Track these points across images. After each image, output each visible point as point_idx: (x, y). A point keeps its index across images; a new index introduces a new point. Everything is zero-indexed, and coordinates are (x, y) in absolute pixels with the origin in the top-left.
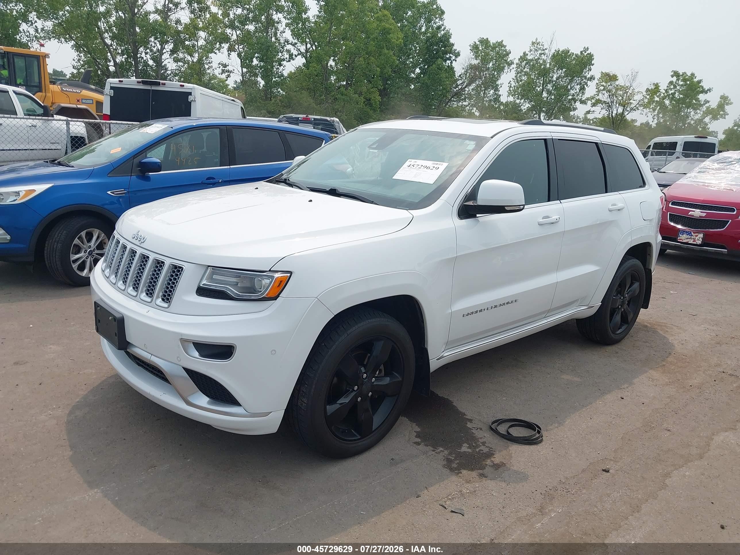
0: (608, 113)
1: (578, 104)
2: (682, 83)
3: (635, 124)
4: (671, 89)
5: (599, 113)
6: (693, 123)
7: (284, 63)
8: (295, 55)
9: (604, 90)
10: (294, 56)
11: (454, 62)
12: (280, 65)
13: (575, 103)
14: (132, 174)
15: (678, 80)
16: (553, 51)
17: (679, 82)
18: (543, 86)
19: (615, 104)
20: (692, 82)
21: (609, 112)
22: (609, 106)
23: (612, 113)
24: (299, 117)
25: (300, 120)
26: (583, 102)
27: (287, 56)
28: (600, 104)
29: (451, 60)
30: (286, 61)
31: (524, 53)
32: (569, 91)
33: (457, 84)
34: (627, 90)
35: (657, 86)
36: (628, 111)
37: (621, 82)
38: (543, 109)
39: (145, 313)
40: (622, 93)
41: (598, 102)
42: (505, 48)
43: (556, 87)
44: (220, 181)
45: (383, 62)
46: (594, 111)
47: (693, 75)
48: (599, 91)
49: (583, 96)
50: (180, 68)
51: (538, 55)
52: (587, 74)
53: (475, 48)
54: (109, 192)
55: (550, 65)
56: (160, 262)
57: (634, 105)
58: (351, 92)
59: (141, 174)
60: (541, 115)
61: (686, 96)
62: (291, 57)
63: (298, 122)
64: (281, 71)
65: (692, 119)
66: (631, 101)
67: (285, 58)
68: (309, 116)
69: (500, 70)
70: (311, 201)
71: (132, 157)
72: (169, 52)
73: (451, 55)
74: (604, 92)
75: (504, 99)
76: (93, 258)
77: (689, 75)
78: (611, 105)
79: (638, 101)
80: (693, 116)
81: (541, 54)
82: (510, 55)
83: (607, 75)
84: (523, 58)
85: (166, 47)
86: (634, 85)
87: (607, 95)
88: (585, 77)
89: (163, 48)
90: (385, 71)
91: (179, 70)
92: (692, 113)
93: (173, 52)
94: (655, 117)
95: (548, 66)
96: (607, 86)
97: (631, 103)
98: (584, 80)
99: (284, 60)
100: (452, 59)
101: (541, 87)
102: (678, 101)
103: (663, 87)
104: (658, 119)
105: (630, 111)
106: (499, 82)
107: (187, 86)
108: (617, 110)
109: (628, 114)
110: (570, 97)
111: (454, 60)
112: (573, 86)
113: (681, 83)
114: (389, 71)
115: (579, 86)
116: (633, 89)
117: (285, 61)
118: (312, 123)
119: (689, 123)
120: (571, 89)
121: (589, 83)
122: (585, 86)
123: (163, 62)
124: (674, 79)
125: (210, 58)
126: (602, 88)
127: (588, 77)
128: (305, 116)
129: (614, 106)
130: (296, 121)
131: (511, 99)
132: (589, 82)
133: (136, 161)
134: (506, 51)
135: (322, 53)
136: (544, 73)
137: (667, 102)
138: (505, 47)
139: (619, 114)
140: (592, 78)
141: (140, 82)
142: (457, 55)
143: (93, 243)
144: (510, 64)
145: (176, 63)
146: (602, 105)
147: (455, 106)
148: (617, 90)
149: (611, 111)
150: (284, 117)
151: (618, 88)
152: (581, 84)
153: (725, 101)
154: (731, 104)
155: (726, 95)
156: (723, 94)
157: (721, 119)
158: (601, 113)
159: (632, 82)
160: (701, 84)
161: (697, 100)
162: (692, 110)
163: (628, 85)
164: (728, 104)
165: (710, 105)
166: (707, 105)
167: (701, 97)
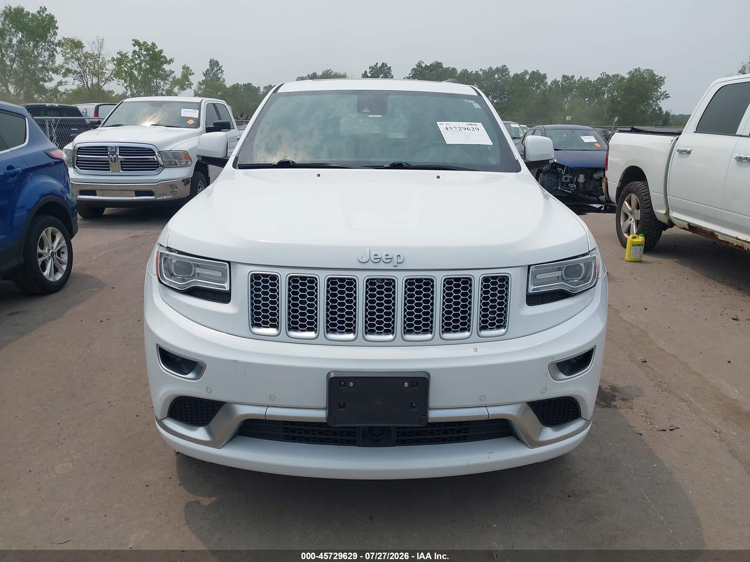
0: (82, 84)
1: (51, 74)
2: (145, 53)
3: (113, 96)
4: (136, 59)
5: (73, 84)
9: (72, 58)
13: (48, 72)
15: (141, 49)
17: (142, 52)
19: (87, 73)
20: (154, 52)
22: (82, 76)
23: (87, 83)
26: (54, 72)
28: (72, 74)
32: (37, 57)
34: (97, 58)
35: (123, 56)
36: (103, 81)
37: (88, 49)
38: (12, 80)
40: (92, 62)
41: (68, 71)
46: (66, 82)
47: (153, 44)
48: (67, 59)
49: (54, 64)
52: (53, 38)
57: (108, 75)
60: (10, 87)
61: (152, 66)
65: (163, 90)
66: (104, 71)
74: (73, 60)
77: (150, 45)
78: (84, 74)
79: (110, 70)
80: (163, 86)
83: (71, 40)
86: (103, 52)
87: (76, 63)
88: (53, 43)
92: (162, 83)
94: (128, 88)
96: (75, 54)
97: (105, 73)
98: (52, 46)
102: (146, 71)
103: (129, 56)
104: (131, 90)
105: (105, 81)
108: (92, 80)
109: (104, 85)
110: (41, 65)
112: (41, 53)
115: (47, 53)
116: (102, 57)
120: (39, 56)
121: (57, 49)
122: (55, 53)
124: (137, 48)
126: (70, 55)
127: (55, 42)
129: (87, 76)
137: (136, 73)
139: (96, 84)
140: (59, 44)
146: (74, 75)
148: (86, 58)
149: (85, 81)
151: (87, 56)
152: (48, 50)
153: (187, 72)
154: (193, 74)
155: (187, 66)
156: (184, 65)
157: (187, 89)
158: (75, 84)
159: (100, 49)
160: (163, 54)
161: (163, 70)
162: (160, 81)
163: (96, 52)
164: (190, 74)
165: (175, 76)
166: (173, 75)
167: (166, 67)
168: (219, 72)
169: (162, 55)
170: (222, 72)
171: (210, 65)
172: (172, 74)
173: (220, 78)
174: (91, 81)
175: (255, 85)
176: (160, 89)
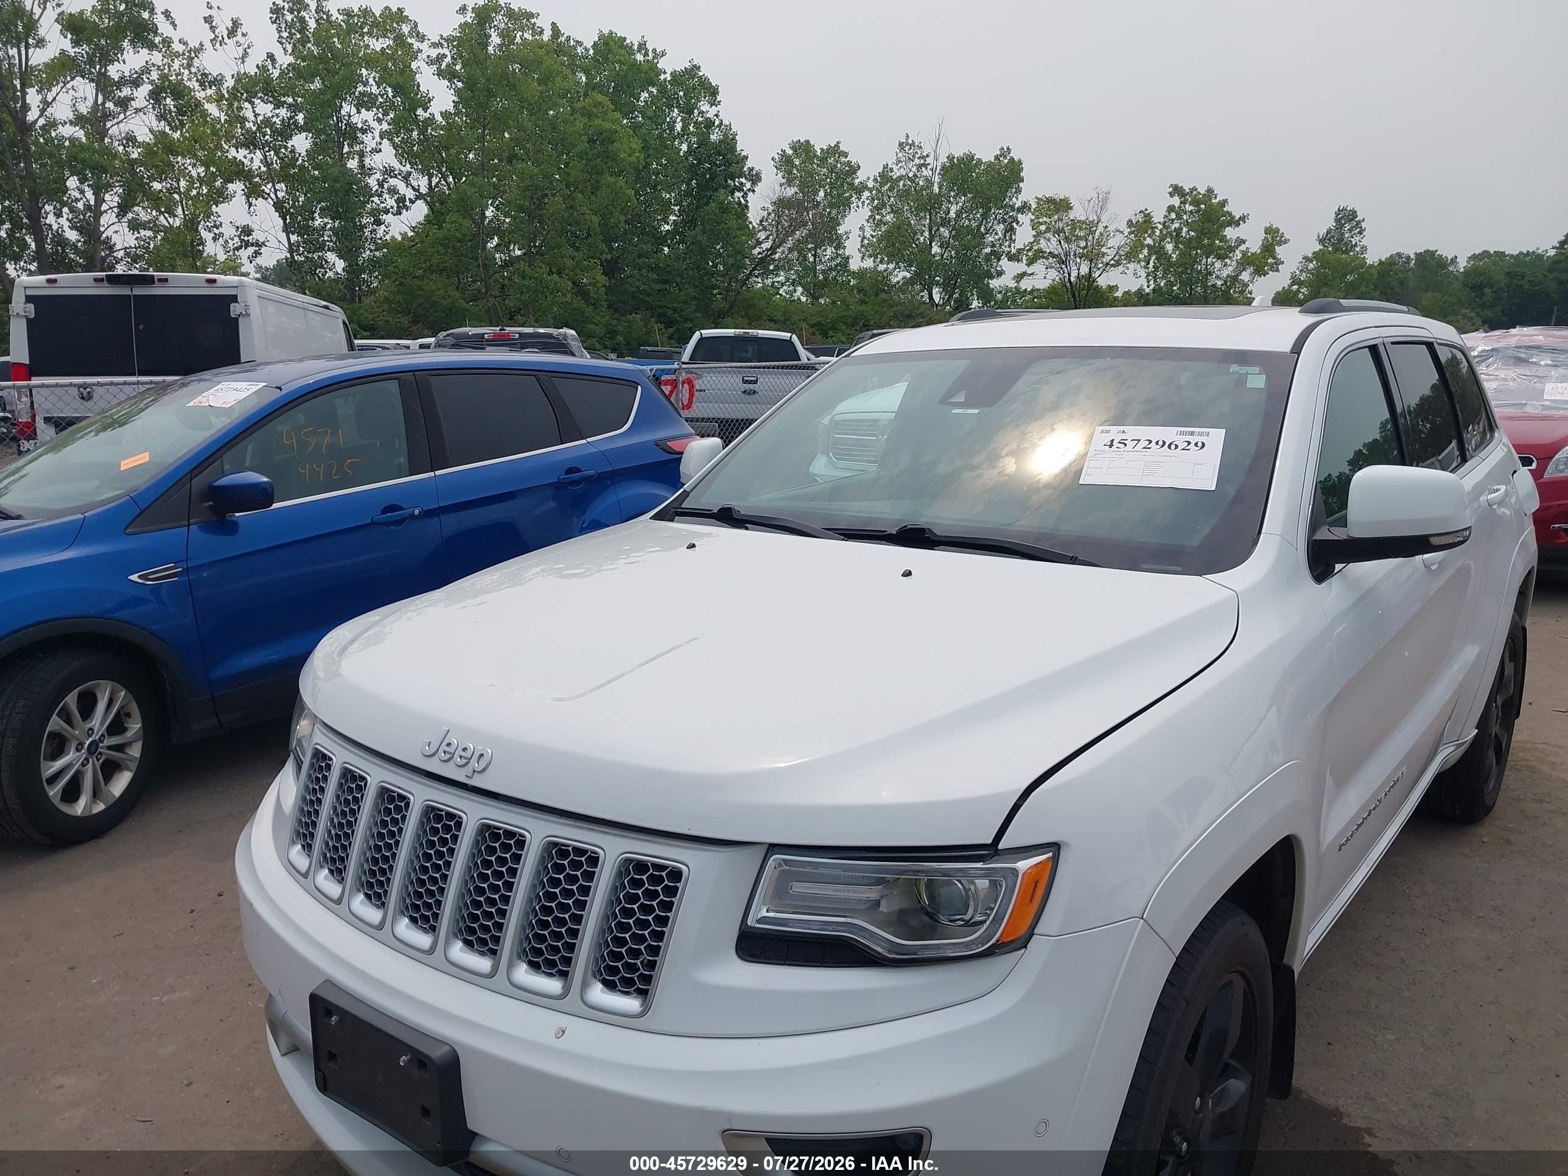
0: (1061, 277)
1: (1004, 263)
2: (1191, 208)
3: (1115, 295)
4: (1173, 220)
5: (1045, 278)
6: (1222, 285)
7: (388, 218)
8: (410, 199)
9: (1048, 230)
10: (408, 203)
11: (750, 194)
12: (378, 223)
13: (999, 260)
14: (191, 521)
15: (1183, 202)
16: (943, 159)
17: (1185, 206)
18: (930, 232)
19: (1072, 256)
20: (1210, 206)
21: (1064, 272)
22: (1062, 263)
23: (1069, 275)
24: (484, 334)
25: (487, 341)
26: (1011, 258)
27: (391, 202)
28: (1044, 260)
29: (743, 191)
30: (392, 213)
31: (886, 167)
32: (983, 236)
33: (757, 240)
34: (1093, 227)
35: (1148, 217)
36: (1099, 269)
37: (1078, 213)
38: (937, 278)
39: (550, 1040)
40: (1084, 234)
41: (1039, 255)
42: (846, 157)
43: (959, 232)
44: (417, 512)
45: (606, 201)
46: (1032, 274)
47: (1210, 191)
48: (1039, 234)
49: (1013, 245)
50: (147, 243)
51: (914, 169)
52: (1014, 199)
53: (785, 163)
54: (134, 577)
55: (940, 188)
56: (570, 849)
57: (1109, 258)
58: (543, 270)
59: (214, 518)
60: (934, 292)
61: (1202, 233)
62: (402, 204)
63: (482, 345)
64: (382, 235)
65: (1218, 277)
66: (1104, 250)
67: (388, 207)
68: (507, 328)
69: (842, 205)
70: (908, 574)
71: (187, 473)
72: (115, 210)
73: (743, 180)
74: (1049, 235)
75: (855, 265)
76: (101, 761)
77: (1202, 192)
78: (1066, 259)
79: (1116, 247)
80: (1220, 270)
81: (920, 166)
82: (859, 173)
83: (1050, 201)
84: (885, 176)
85: (107, 197)
86: (1105, 217)
87: (1054, 239)
88: (1012, 208)
89: (99, 201)
90: (612, 221)
91: (144, 248)
92: (1217, 265)
93: (123, 208)
94: (1151, 277)
95: (936, 189)
96: (1053, 223)
97: (1104, 254)
98: (1011, 214)
99: (387, 212)
100: (745, 189)
101: (926, 234)
102: (1189, 243)
103: (1158, 217)
104: (1155, 281)
105: (1103, 269)
106: (841, 230)
107: (223, 282)
108: (1079, 270)
109: (1100, 276)
110: (988, 250)
111: (749, 190)
112: (991, 227)
113: (1189, 208)
114: (619, 222)
115: (1002, 226)
116: (1103, 224)
117: (390, 214)
118: (516, 344)
119: (1214, 286)
120: (987, 233)
121: (1020, 217)
122: (1014, 224)
123: (103, 232)
124: (1176, 201)
125: (215, 215)
126: (1043, 228)
127: (1016, 206)
128: (498, 328)
129: (1071, 262)
130: (479, 343)
131: (869, 263)
132: (1020, 215)
133: (199, 483)
134: (849, 163)
135: (470, 191)
136: (929, 204)
137: (1169, 247)
138: (846, 155)
139: (1084, 276)
140: (1024, 208)
141: (102, 280)
142: (755, 178)
143: (98, 721)
144: (860, 190)
145: (136, 233)
146: (1048, 261)
147: (760, 285)
148: (1073, 228)
149: (1066, 271)
150: (448, 335)
151: (1075, 224)
152: (1004, 221)
153: (1273, 238)
154: (1286, 242)
155: (1274, 227)
156: (1268, 225)
157: (1271, 272)
158: (1048, 276)
159: (1099, 210)
160: (1226, 207)
161: (1223, 239)
162: (1214, 260)
163: (1093, 217)
164: (1280, 243)
165: (1247, 248)
166: (1243, 247)
167: (1230, 233)
168: (1355, 234)
169: (1225, 209)
170: (1360, 233)
171: (1337, 221)
172: (1240, 245)
173: (1356, 245)
174: (1077, 271)
175: (1446, 252)
176: (1214, 277)
